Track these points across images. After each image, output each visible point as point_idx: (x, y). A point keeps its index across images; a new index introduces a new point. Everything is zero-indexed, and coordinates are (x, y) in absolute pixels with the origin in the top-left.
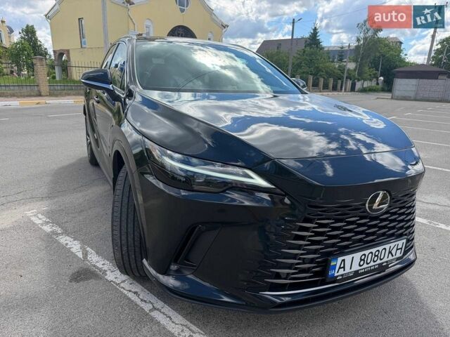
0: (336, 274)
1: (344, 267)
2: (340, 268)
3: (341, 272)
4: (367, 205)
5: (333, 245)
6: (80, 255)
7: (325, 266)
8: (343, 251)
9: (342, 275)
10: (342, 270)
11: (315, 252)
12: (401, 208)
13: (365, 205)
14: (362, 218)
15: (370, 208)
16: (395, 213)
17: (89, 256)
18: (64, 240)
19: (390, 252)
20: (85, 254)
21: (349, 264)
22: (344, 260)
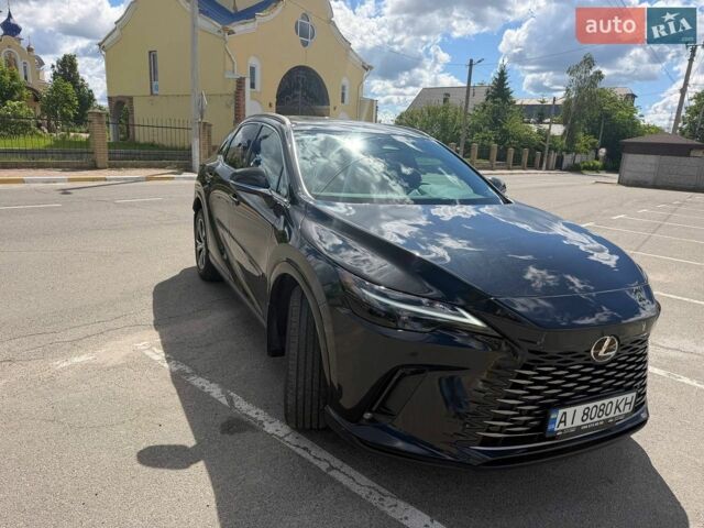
0: (556, 429)
1: (565, 422)
2: (561, 422)
3: (562, 426)
4: (592, 352)
5: (553, 396)
6: (224, 401)
7: (544, 420)
8: (564, 403)
9: (562, 431)
10: (562, 425)
11: (533, 403)
12: (630, 356)
13: (589, 351)
14: (586, 366)
15: (596, 355)
16: (624, 362)
17: (236, 403)
18: (198, 382)
19: (617, 407)
20: (231, 400)
21: (571, 419)
22: (565, 413)
